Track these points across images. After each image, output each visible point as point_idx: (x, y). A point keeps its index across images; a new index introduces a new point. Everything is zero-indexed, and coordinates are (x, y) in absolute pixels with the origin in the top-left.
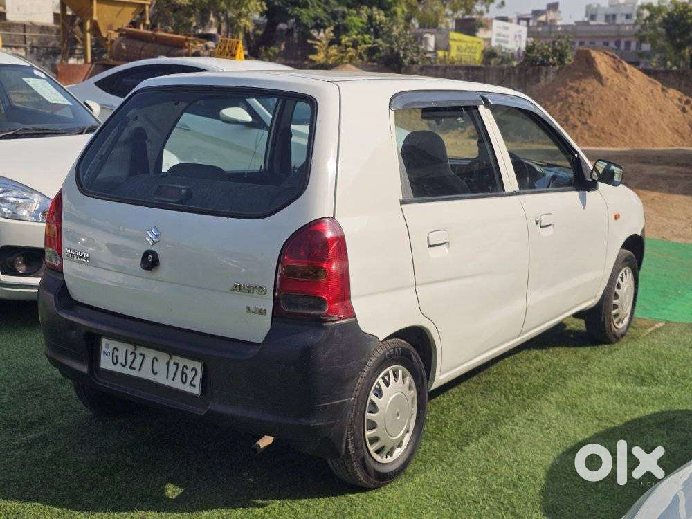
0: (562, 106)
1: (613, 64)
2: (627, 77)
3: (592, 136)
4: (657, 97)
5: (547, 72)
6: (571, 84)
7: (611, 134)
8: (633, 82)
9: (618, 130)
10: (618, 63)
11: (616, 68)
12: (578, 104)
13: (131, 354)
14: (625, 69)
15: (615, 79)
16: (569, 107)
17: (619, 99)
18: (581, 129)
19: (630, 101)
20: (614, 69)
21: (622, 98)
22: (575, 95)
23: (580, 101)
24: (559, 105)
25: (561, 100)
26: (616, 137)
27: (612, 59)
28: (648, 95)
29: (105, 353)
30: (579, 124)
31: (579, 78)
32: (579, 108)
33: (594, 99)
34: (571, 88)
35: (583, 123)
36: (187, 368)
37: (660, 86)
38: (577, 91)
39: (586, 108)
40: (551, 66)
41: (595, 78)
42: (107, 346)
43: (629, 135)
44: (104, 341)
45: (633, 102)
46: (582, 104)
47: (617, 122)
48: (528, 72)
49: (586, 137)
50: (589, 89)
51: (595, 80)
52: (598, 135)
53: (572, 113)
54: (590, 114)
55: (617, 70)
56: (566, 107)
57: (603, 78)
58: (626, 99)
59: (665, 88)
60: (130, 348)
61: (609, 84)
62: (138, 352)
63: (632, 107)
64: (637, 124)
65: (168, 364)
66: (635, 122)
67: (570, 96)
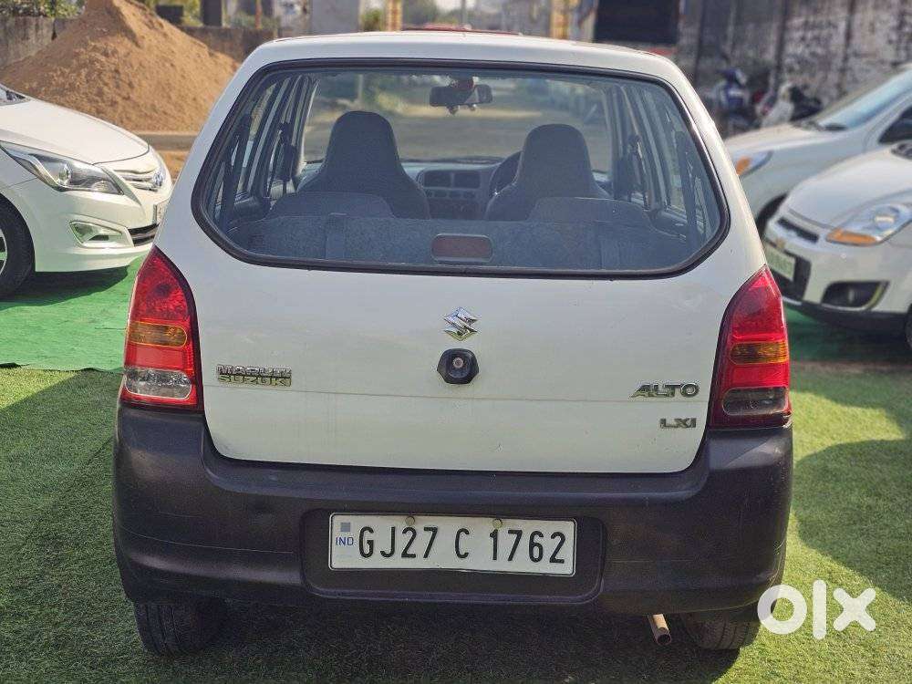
0: (89, 75)
1: (143, 18)
2: (165, 35)
3: (140, 116)
4: (207, 64)
5: (37, 25)
6: (93, 44)
7: (165, 113)
8: (174, 43)
9: (172, 107)
10: (149, 16)
11: (149, 24)
12: (112, 71)
13: (405, 532)
14: (161, 25)
15: (151, 37)
16: (99, 75)
17: (164, 65)
18: (124, 107)
19: (178, 69)
20: (147, 25)
21: (168, 65)
22: (103, 59)
23: (113, 68)
24: (84, 72)
25: (85, 65)
26: (173, 117)
27: (141, 10)
28: (196, 61)
29: (342, 541)
30: (119, 99)
31: (103, 35)
32: (114, 78)
33: (131, 66)
34: (95, 49)
35: (124, 98)
36: (541, 535)
37: (206, 50)
38: (106, 54)
39: (123, 76)
40: (41, 17)
41: (126, 36)
42: (346, 527)
43: (188, 114)
44: (337, 521)
45: (182, 69)
46: (117, 71)
47: (170, 98)
48: (8, 25)
49: (134, 117)
50: (122, 51)
51: (126, 39)
52: (149, 114)
53: (106, 84)
54: (131, 85)
55: (151, 25)
56: (95, 76)
57: (138, 35)
58: (172, 65)
59: (212, 51)
60: (400, 522)
61: (146, 45)
62: (419, 527)
63: (183, 76)
64: (195, 99)
65: (494, 535)
66: (191, 96)
67: (98, 61)
